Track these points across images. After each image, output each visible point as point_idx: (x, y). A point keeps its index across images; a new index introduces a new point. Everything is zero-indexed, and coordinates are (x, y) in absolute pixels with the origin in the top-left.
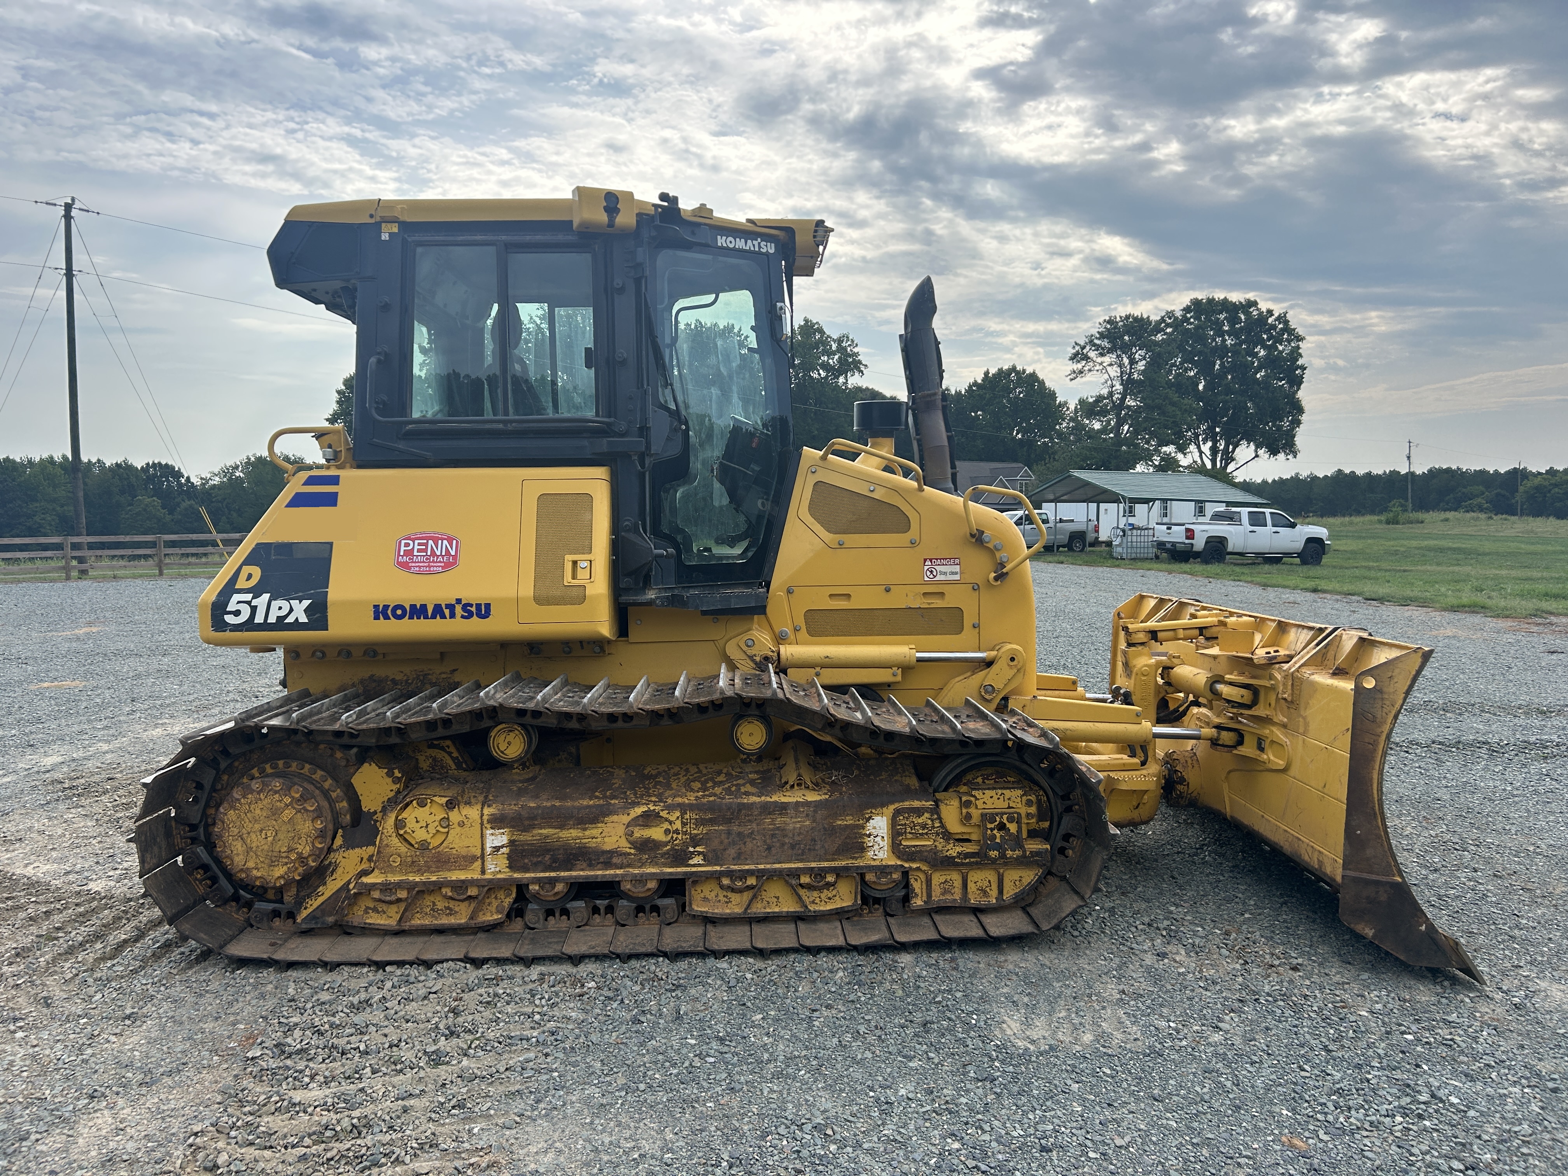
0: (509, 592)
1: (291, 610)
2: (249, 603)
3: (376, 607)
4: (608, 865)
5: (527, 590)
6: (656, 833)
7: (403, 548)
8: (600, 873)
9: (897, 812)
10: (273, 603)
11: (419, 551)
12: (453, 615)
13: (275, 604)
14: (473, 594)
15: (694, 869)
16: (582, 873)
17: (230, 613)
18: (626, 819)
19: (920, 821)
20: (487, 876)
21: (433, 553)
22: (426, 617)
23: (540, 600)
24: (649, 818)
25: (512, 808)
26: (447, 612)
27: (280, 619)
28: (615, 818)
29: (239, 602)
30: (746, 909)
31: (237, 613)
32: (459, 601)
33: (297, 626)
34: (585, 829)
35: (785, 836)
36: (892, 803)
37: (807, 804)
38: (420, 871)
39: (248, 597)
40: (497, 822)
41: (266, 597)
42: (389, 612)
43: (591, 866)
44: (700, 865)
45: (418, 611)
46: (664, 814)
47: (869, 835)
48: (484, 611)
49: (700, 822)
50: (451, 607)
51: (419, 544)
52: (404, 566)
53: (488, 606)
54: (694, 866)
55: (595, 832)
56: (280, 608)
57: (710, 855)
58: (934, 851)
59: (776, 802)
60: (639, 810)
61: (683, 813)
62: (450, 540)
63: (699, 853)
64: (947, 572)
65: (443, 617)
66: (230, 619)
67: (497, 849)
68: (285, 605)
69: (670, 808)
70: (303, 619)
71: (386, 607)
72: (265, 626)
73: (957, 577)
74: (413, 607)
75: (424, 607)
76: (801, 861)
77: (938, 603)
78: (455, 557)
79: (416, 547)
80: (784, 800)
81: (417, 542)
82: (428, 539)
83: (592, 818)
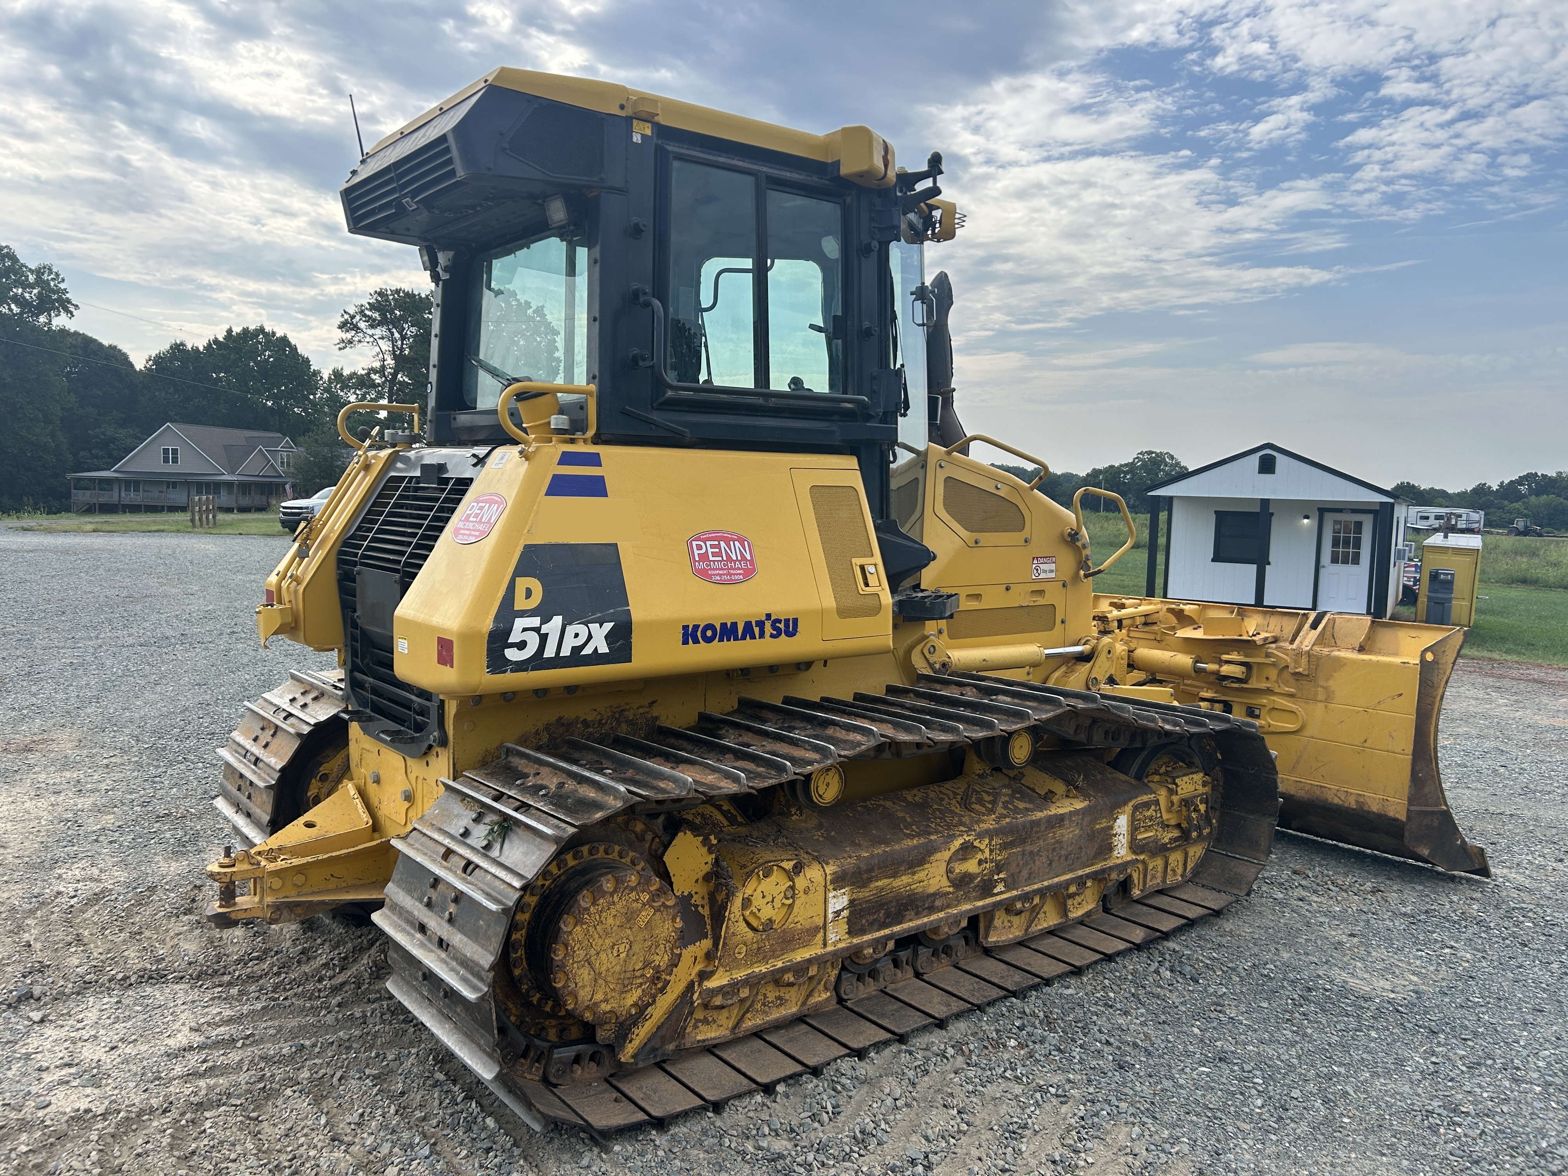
0: (814, 604)
1: (590, 637)
2: (537, 630)
3: (685, 628)
4: (932, 910)
5: (829, 602)
6: (971, 866)
7: (696, 552)
8: (926, 920)
9: (1136, 808)
10: (568, 628)
11: (714, 554)
12: (762, 635)
13: (571, 630)
14: (781, 608)
15: (998, 898)
16: (911, 924)
17: (512, 645)
18: (946, 855)
19: (1148, 814)
20: (830, 948)
21: (729, 558)
22: (736, 639)
23: (844, 612)
24: (967, 850)
25: (850, 863)
26: (757, 630)
27: (576, 650)
28: (938, 856)
29: (525, 630)
30: (1026, 930)
31: (522, 645)
32: (768, 616)
33: (596, 658)
34: (914, 874)
35: (1061, 848)
36: (1130, 800)
37: (1076, 812)
38: (765, 960)
39: (535, 622)
40: (839, 881)
41: (557, 621)
42: (699, 634)
43: (918, 915)
44: (1002, 893)
45: (728, 632)
46: (976, 843)
47: (1115, 835)
48: (791, 627)
49: (1004, 846)
50: (761, 624)
51: (712, 546)
52: (704, 574)
53: (795, 621)
54: (997, 894)
55: (921, 875)
56: (577, 635)
57: (1009, 880)
58: (1156, 841)
59: (1056, 815)
60: (957, 843)
61: (991, 840)
62: (742, 541)
63: (1002, 879)
64: (1047, 570)
65: (753, 637)
66: (512, 654)
67: (838, 913)
68: (582, 630)
69: (980, 836)
70: (604, 649)
71: (696, 627)
72: (558, 662)
73: (1053, 575)
74: (724, 625)
75: (734, 625)
76: (1071, 871)
77: (1041, 601)
78: (752, 562)
79: (710, 550)
80: (1061, 811)
81: (708, 543)
82: (719, 539)
83: (918, 860)
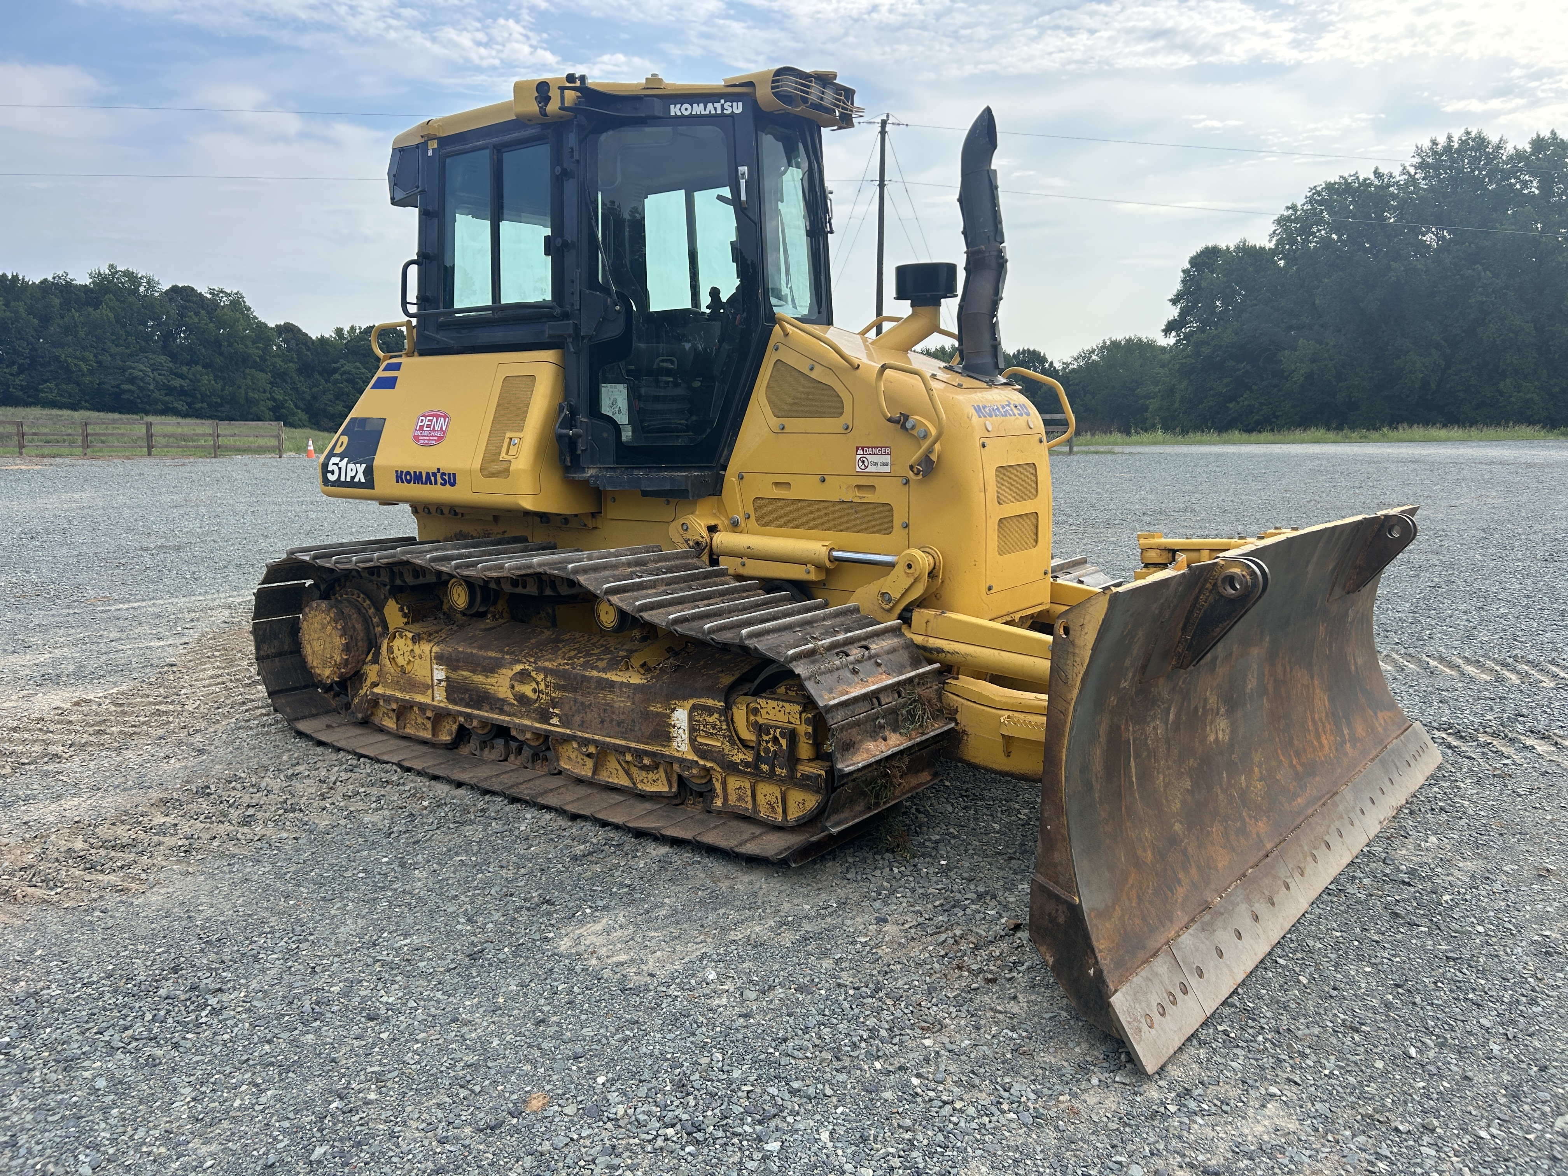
0: (466, 465)
1: (357, 472)
2: (338, 465)
3: (397, 473)
4: (502, 711)
5: (477, 465)
6: (527, 690)
7: (419, 424)
8: (496, 716)
9: (694, 708)
10: (349, 465)
11: (427, 426)
12: (436, 483)
13: (350, 467)
14: (447, 465)
15: (553, 728)
16: (486, 714)
17: (330, 472)
18: (511, 673)
19: (711, 720)
20: (435, 703)
21: (434, 429)
22: (423, 483)
24: (523, 677)
25: (447, 649)
26: (433, 479)
27: (352, 478)
28: (504, 671)
29: (334, 464)
30: (594, 775)
31: (333, 473)
32: (439, 470)
33: (360, 484)
34: (487, 677)
35: (613, 713)
36: (692, 697)
37: (628, 685)
38: (401, 690)
39: (337, 460)
40: (440, 659)
41: (347, 461)
42: (404, 477)
43: (492, 710)
44: (553, 725)
45: (419, 478)
46: (533, 674)
47: (674, 726)
48: (450, 480)
49: (557, 687)
50: (434, 475)
51: (428, 421)
52: (416, 438)
53: (454, 475)
55: (492, 680)
56: (352, 470)
57: (564, 718)
58: (721, 752)
59: (607, 679)
60: (519, 667)
61: (546, 677)
62: (445, 417)
63: (557, 715)
64: (878, 463)
65: (431, 483)
66: (330, 477)
67: (440, 681)
68: (354, 468)
69: (538, 670)
70: (363, 479)
71: (402, 474)
72: (346, 484)
73: (887, 469)
74: (416, 473)
75: (421, 474)
76: (625, 739)
77: (869, 498)
78: (444, 432)
79: (426, 423)
80: (614, 678)
81: (427, 419)
82: (433, 416)
83: (491, 668)
